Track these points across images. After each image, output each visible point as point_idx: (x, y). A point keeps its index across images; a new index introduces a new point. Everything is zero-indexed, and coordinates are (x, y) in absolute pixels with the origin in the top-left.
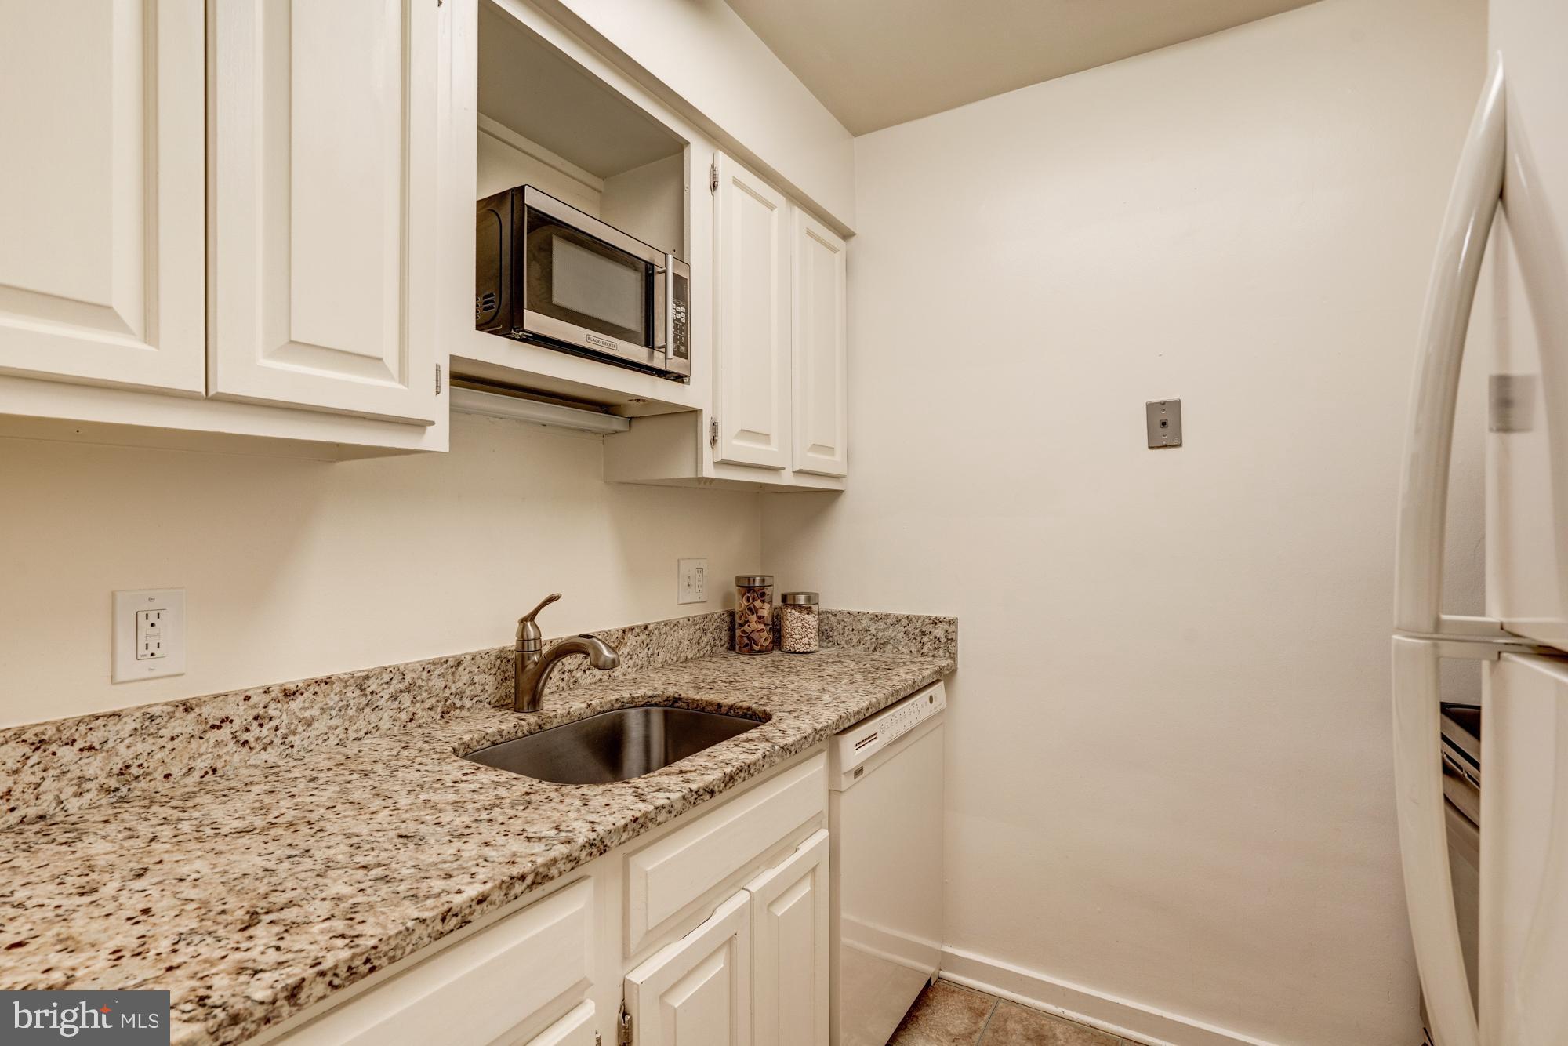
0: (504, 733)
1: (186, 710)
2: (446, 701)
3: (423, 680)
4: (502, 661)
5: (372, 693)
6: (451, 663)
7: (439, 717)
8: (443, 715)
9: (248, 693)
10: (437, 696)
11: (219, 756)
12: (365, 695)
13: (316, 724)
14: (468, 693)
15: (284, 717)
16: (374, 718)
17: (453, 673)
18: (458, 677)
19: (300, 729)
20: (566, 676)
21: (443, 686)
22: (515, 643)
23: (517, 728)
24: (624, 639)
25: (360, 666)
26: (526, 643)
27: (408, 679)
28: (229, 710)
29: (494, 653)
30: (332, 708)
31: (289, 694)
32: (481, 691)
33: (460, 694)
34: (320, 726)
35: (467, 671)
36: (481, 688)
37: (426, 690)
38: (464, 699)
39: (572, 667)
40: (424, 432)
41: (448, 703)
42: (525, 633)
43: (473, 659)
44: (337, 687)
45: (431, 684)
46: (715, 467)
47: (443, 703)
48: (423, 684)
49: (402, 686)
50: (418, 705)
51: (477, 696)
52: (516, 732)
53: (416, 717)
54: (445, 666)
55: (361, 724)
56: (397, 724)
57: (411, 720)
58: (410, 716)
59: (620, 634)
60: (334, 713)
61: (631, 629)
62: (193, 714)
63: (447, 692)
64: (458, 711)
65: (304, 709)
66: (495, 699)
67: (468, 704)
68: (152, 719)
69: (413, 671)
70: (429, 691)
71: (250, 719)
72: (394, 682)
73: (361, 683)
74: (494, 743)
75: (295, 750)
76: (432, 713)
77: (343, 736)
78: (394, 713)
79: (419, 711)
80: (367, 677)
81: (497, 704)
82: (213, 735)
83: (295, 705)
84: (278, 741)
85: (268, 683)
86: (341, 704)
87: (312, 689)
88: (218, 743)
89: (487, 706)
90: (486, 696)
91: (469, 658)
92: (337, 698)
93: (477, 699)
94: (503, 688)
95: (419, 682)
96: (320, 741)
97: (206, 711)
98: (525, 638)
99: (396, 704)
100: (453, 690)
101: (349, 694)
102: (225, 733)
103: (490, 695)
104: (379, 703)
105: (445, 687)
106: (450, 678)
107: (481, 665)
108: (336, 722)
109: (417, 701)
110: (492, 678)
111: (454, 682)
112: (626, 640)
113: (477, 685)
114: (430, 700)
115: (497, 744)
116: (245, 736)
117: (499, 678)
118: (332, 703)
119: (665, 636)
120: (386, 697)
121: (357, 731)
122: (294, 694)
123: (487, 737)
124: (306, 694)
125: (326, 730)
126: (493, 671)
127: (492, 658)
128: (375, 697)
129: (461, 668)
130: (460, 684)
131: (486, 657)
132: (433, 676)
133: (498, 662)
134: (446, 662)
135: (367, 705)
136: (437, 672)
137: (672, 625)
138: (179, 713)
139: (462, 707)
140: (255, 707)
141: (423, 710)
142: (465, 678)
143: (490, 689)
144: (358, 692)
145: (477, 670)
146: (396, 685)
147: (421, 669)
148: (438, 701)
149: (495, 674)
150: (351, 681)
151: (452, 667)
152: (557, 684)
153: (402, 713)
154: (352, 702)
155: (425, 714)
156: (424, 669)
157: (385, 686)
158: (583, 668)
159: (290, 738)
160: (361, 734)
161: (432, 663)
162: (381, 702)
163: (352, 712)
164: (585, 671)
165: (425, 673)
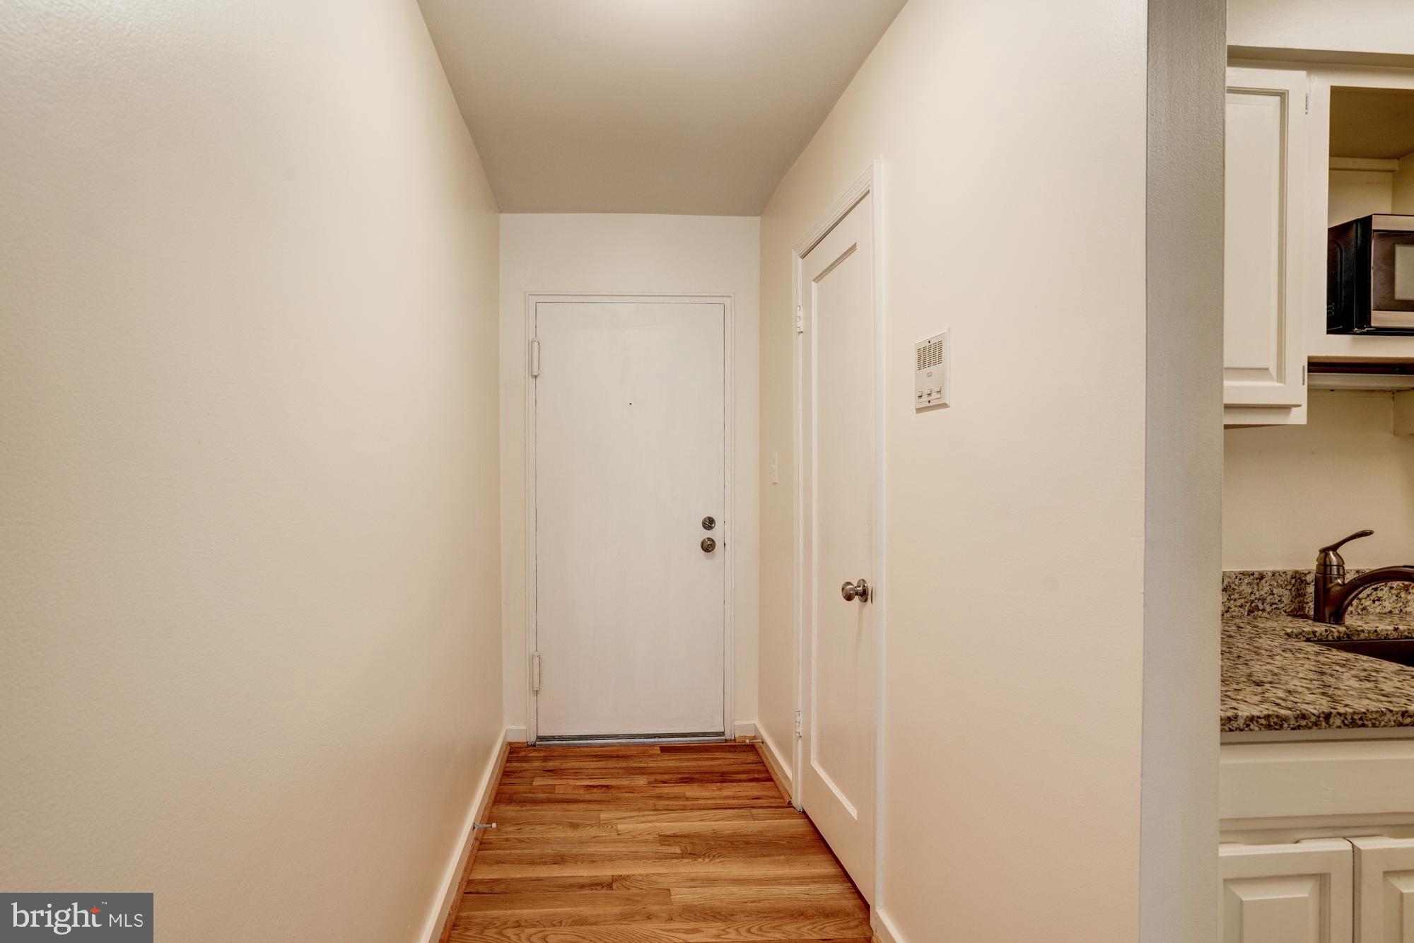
2: (1252, 603)
3: (1236, 585)
4: (1296, 580)
6: (1256, 576)
7: (1246, 614)
8: (1250, 612)
10: (1245, 598)
14: (1268, 600)
17: (1258, 584)
18: (1261, 587)
21: (1250, 592)
22: (1315, 568)
23: (1328, 633)
26: (1329, 568)
29: (1290, 574)
32: (1279, 601)
33: (1263, 600)
35: (1268, 584)
36: (1279, 598)
37: (1238, 593)
38: (1265, 604)
40: (1289, 413)
41: (1253, 605)
42: (1328, 560)
43: (1273, 575)
45: (1241, 589)
47: (1249, 604)
48: (1236, 587)
50: (1232, 602)
51: (1276, 604)
53: (1230, 610)
54: (1252, 577)
57: (1227, 612)
58: (1226, 609)
63: (1253, 597)
64: (1260, 612)
66: (1290, 610)
67: (1268, 608)
69: (1229, 577)
70: (1240, 593)
76: (1241, 610)
79: (1232, 606)
81: (1291, 613)
89: (1283, 613)
90: (1283, 605)
91: (1270, 574)
93: (1275, 606)
94: (1296, 601)
95: (1233, 586)
98: (1328, 563)
100: (1257, 596)
103: (1286, 605)
105: (1251, 593)
106: (1255, 587)
107: (1279, 581)
109: (1231, 599)
110: (1288, 593)
111: (1258, 590)
113: (1275, 596)
114: (1240, 600)
117: (1294, 593)
126: (1289, 587)
127: (1289, 577)
129: (1263, 581)
130: (1262, 593)
131: (1284, 575)
132: (1243, 583)
133: (1293, 581)
134: (1253, 574)
136: (1246, 581)
139: (1264, 610)
141: (1236, 606)
142: (1267, 589)
143: (1286, 600)
145: (1276, 584)
147: (1234, 577)
148: (1246, 602)
149: (1291, 590)
151: (1257, 579)
155: (1236, 609)
156: (1236, 577)
161: (1243, 574)
165: (1237, 580)
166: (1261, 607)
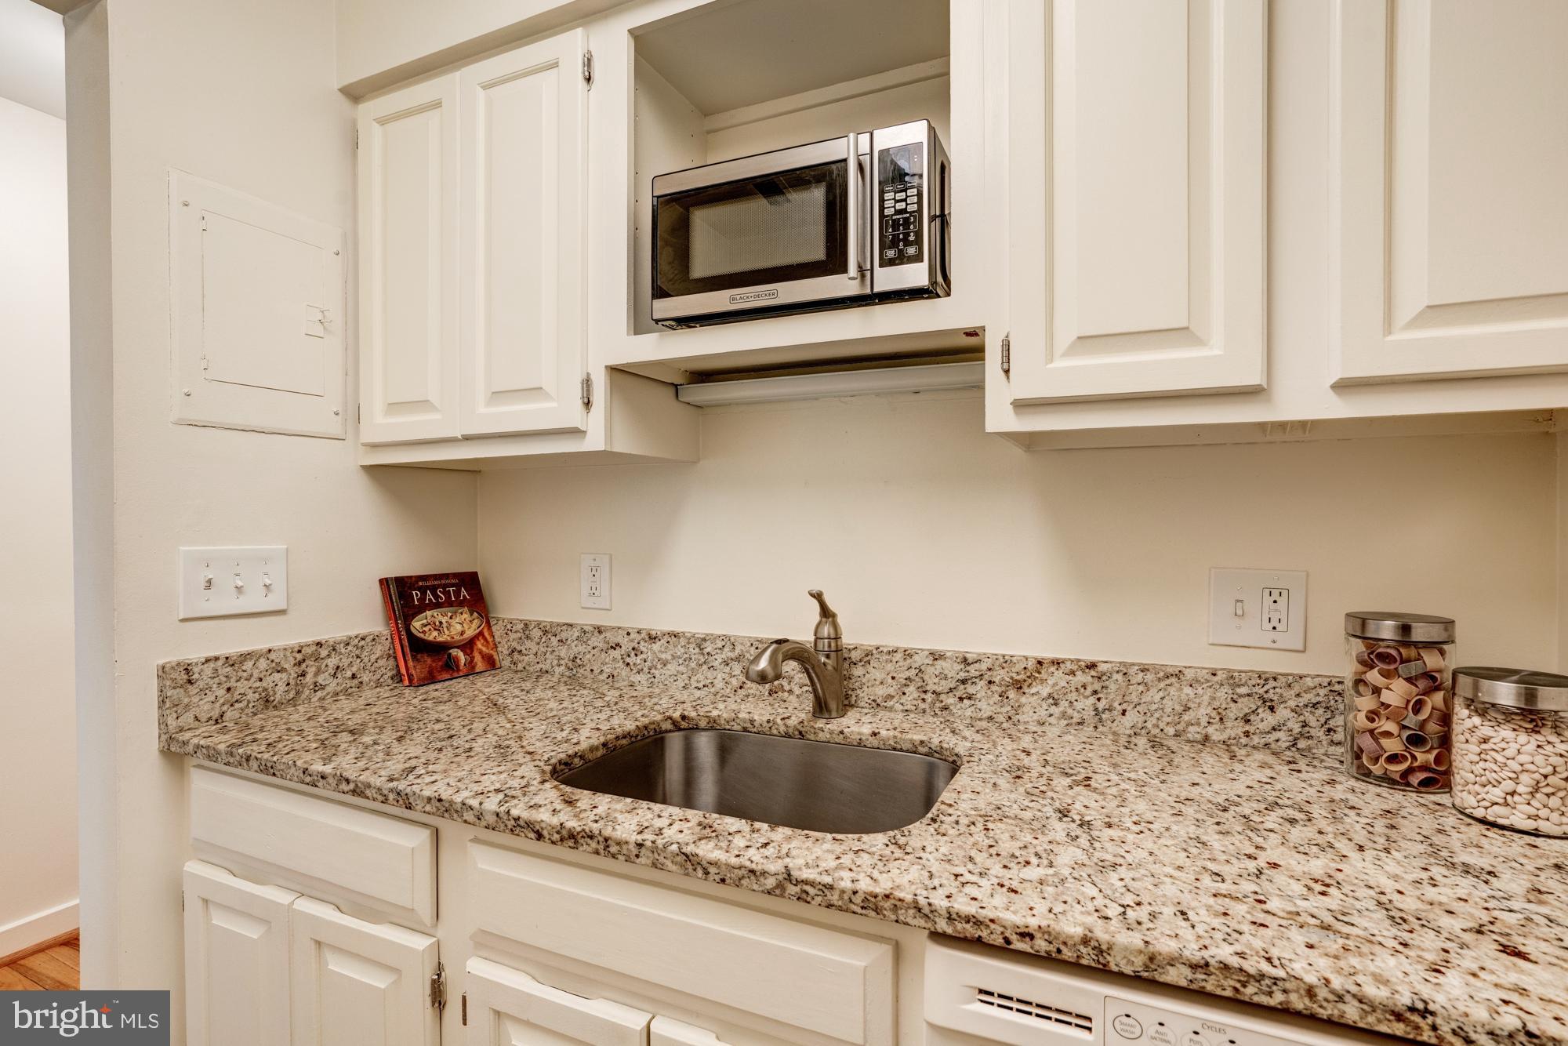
0: (756, 724)
1: (599, 632)
5: (708, 653)
9: (630, 631)
11: (615, 668)
12: (703, 654)
13: (669, 666)
15: (649, 653)
16: (710, 674)
19: (659, 666)
20: (929, 697)
24: (1040, 673)
25: (700, 629)
27: (738, 651)
28: (619, 639)
30: (679, 658)
31: (653, 638)
34: (672, 668)
39: (939, 689)
44: (683, 641)
46: (1016, 413)
49: (733, 655)
52: (770, 728)
55: (700, 676)
56: (729, 687)
57: (741, 688)
59: (1031, 664)
60: (681, 661)
61: (1057, 663)
62: (602, 636)
64: (786, 694)
65: (661, 651)
68: (585, 632)
69: (742, 644)
71: (630, 649)
72: (726, 649)
73: (701, 642)
74: (745, 730)
75: (656, 680)
77: (687, 682)
78: (726, 676)
80: (704, 640)
82: (611, 652)
83: (656, 647)
84: (646, 670)
85: (641, 627)
86: (686, 656)
87: (666, 638)
88: (614, 659)
92: (682, 650)
95: (748, 656)
96: (672, 680)
97: (608, 635)
99: (727, 669)
101: (691, 649)
102: (617, 653)
104: (714, 664)
108: (682, 668)
112: (1044, 675)
115: (749, 732)
116: (628, 660)
118: (679, 653)
119: (1141, 688)
120: (720, 660)
121: (698, 682)
122: (655, 638)
123: (738, 721)
124: (662, 641)
125: (675, 673)
128: (711, 658)
135: (705, 663)
137: (1161, 674)
138: (596, 633)
139: (790, 692)
140: (632, 641)
144: (697, 650)
146: (727, 653)
147: (749, 644)
150: (692, 640)
152: (916, 703)
153: (733, 679)
154: (693, 657)
156: (752, 644)
157: (718, 651)
158: (958, 694)
159: (653, 671)
160: (700, 685)
162: (716, 664)
163: (693, 665)
164: (961, 699)
165: (753, 648)
166: (787, 688)
